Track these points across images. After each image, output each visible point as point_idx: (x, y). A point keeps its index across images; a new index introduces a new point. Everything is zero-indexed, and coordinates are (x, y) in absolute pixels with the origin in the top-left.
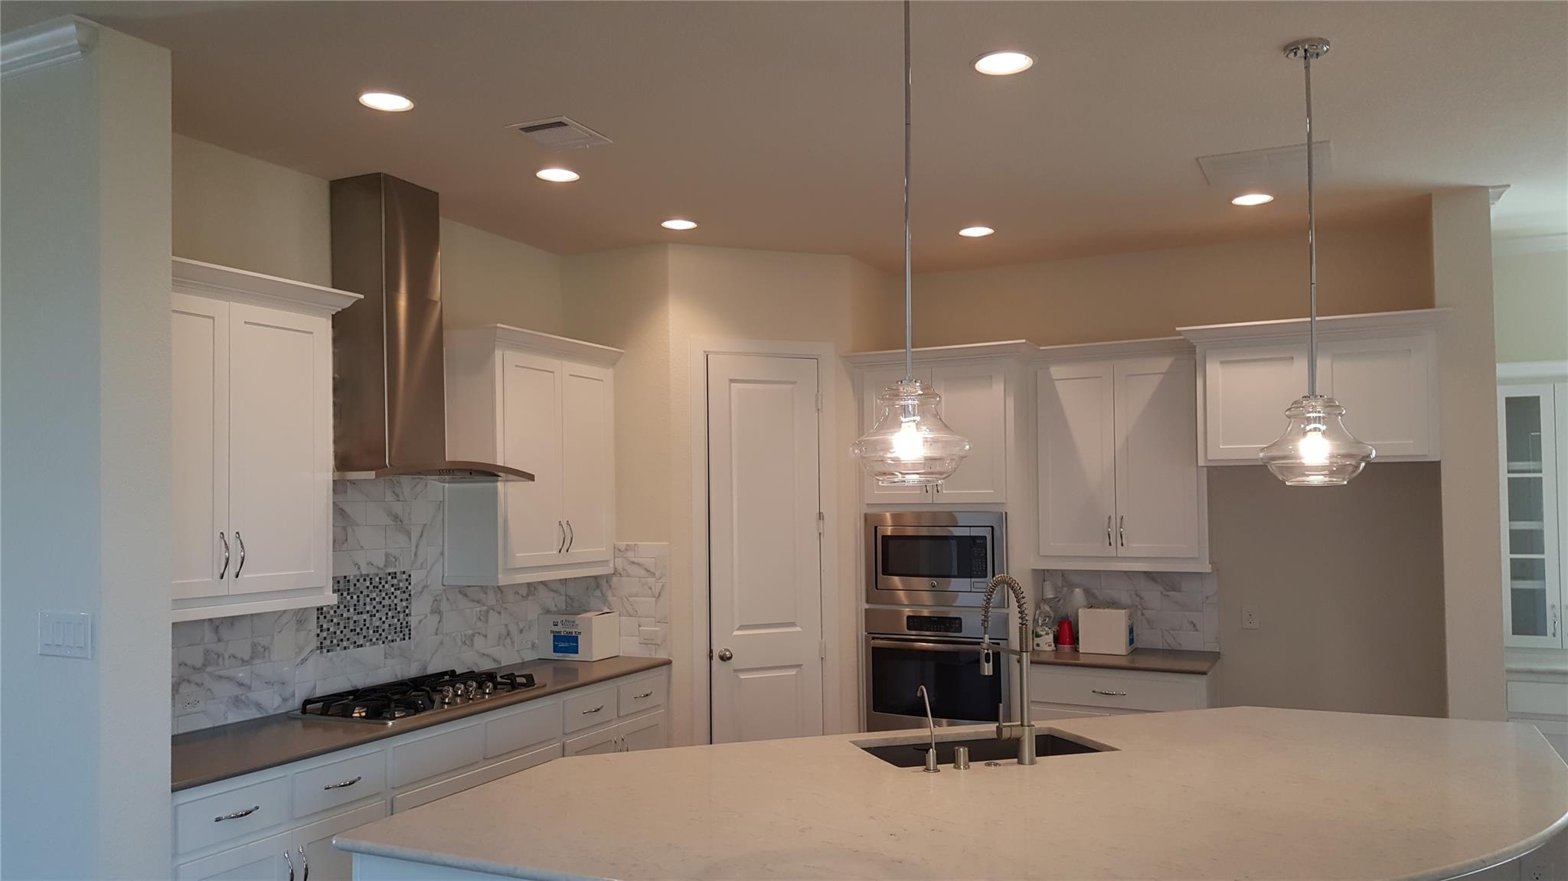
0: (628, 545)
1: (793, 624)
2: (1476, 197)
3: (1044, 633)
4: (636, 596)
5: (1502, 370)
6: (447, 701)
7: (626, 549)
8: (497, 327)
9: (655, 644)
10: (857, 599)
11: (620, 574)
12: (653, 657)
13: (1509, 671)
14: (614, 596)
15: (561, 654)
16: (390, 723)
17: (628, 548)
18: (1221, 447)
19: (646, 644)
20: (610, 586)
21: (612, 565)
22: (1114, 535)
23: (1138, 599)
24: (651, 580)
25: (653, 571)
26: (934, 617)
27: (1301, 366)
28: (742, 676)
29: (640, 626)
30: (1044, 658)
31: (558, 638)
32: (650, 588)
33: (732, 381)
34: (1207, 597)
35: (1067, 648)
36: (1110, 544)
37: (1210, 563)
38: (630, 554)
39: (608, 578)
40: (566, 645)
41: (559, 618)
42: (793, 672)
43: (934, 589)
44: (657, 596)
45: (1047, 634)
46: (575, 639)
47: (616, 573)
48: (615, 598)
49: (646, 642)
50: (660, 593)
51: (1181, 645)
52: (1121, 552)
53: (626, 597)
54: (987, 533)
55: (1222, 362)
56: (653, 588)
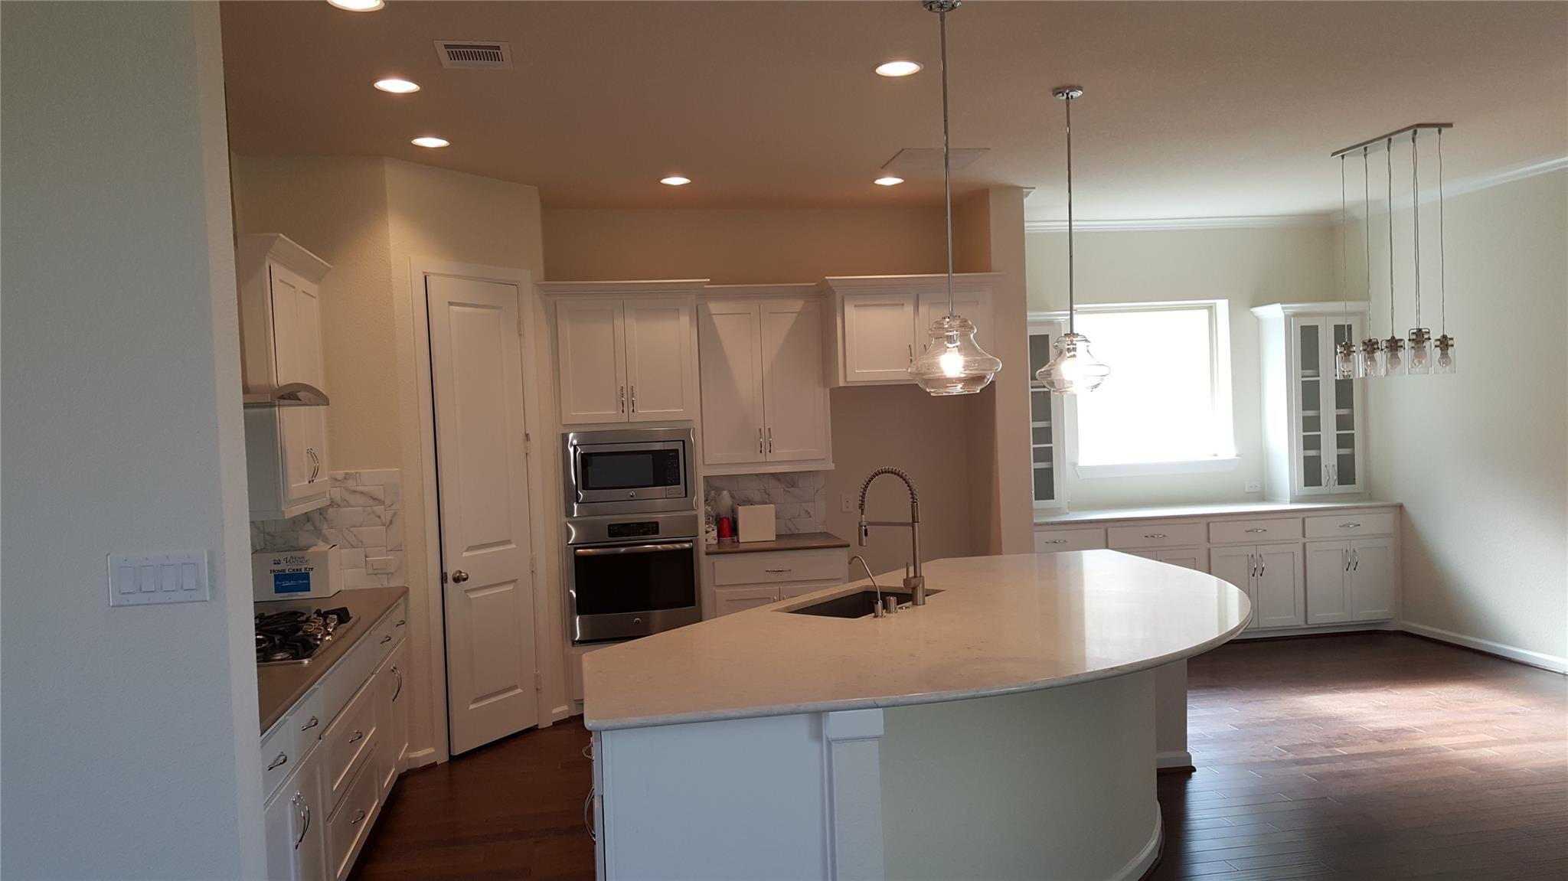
0: (347, 474)
1: (508, 542)
2: (1016, 194)
3: (711, 529)
4: (361, 526)
5: (1031, 316)
6: (319, 637)
7: (345, 478)
8: (279, 236)
9: (388, 574)
10: (557, 514)
11: (339, 505)
12: (386, 585)
13: (1037, 525)
14: (331, 528)
15: (286, 594)
16: (306, 661)
17: (347, 477)
18: (857, 371)
19: (376, 574)
20: (325, 518)
21: (328, 496)
22: (764, 446)
23: (767, 496)
24: (379, 509)
25: (382, 498)
26: (633, 523)
27: (909, 309)
28: (472, 596)
29: (366, 557)
30: (711, 549)
31: (280, 577)
32: (379, 517)
33: (451, 304)
34: (817, 491)
35: (727, 540)
36: (761, 452)
37: (833, 462)
38: (350, 483)
39: (321, 511)
40: (292, 583)
41: (281, 556)
42: (510, 587)
43: (631, 499)
44: (388, 523)
45: (713, 530)
46: (306, 576)
47: (333, 503)
48: (333, 531)
49: (376, 572)
50: (391, 521)
51: (799, 530)
52: (770, 458)
53: (347, 528)
54: (679, 446)
55: (856, 306)
56: (383, 517)
